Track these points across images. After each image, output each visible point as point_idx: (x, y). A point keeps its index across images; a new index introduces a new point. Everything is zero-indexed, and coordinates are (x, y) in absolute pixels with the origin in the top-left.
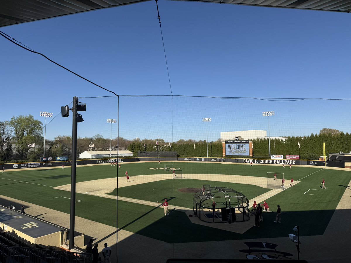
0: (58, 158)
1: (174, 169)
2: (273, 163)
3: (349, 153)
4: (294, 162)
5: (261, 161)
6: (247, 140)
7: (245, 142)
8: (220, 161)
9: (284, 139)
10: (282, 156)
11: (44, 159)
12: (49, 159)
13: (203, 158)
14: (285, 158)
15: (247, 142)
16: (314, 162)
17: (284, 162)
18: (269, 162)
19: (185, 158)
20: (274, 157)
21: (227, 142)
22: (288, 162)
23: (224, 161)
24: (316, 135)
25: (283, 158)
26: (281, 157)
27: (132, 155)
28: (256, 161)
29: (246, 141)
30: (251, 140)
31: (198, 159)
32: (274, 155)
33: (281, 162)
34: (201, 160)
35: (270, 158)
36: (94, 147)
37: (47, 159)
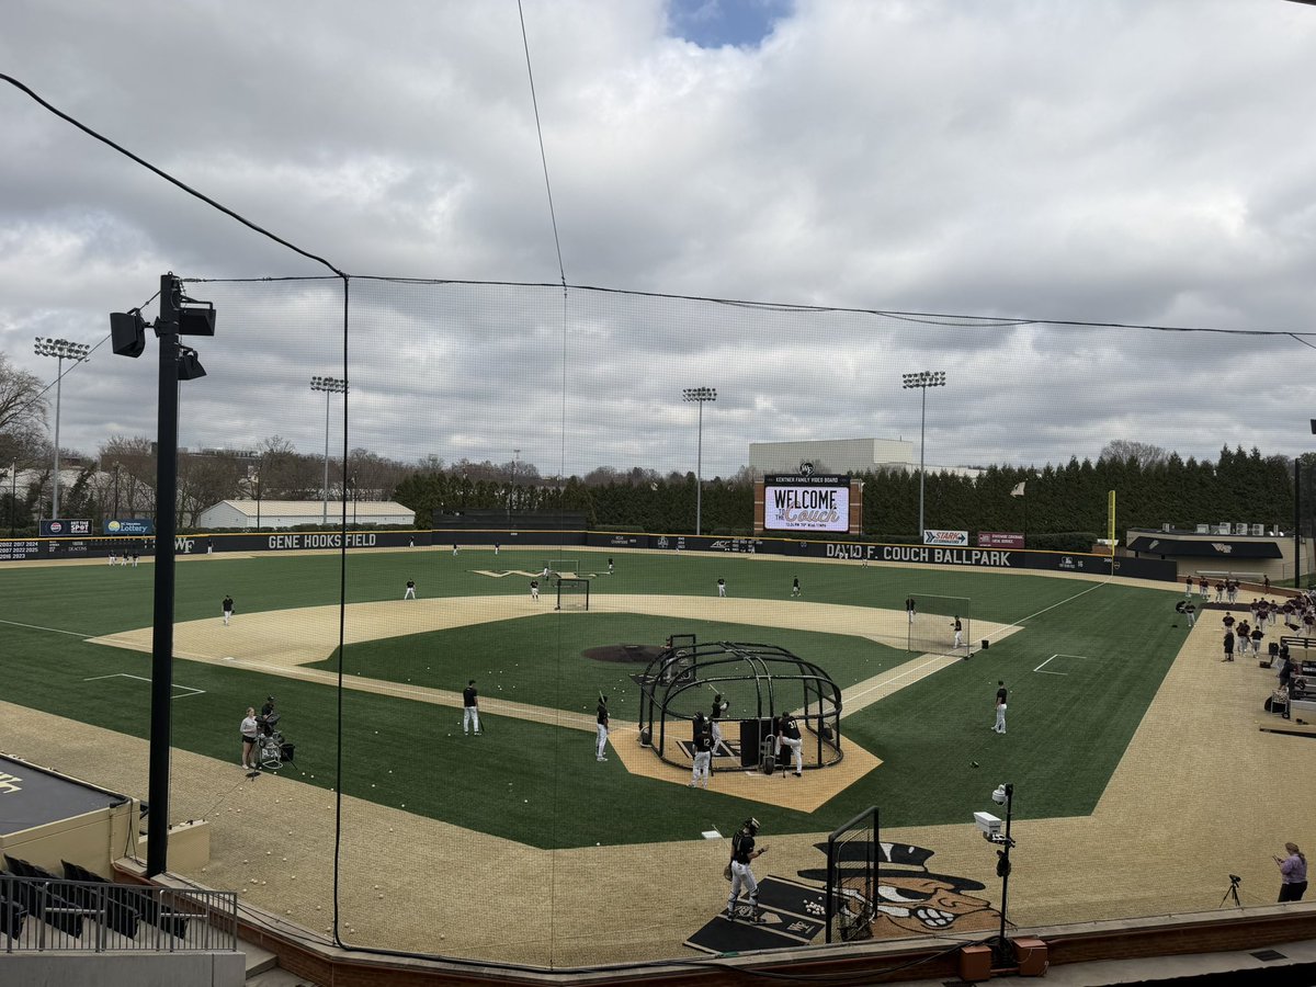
0: (114, 526)
1: (570, 575)
2: (931, 560)
3: (1195, 529)
4: (1004, 559)
5: (889, 553)
6: (844, 473)
7: (835, 480)
8: (743, 548)
9: (974, 474)
10: (965, 534)
11: (56, 527)
12: (75, 527)
13: (681, 537)
14: (973, 542)
15: (843, 481)
16: (1075, 559)
17: (969, 557)
18: (917, 554)
19: (614, 537)
20: (936, 537)
21: (771, 480)
22: (985, 558)
23: (759, 550)
24: (1087, 464)
25: (965, 543)
26: (960, 538)
27: (410, 521)
28: (869, 552)
29: (839, 477)
30: (858, 476)
31: (663, 542)
32: (934, 532)
33: (959, 558)
34: (673, 544)
35: (921, 541)
36: (259, 487)
37: (66, 529)
